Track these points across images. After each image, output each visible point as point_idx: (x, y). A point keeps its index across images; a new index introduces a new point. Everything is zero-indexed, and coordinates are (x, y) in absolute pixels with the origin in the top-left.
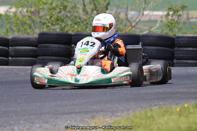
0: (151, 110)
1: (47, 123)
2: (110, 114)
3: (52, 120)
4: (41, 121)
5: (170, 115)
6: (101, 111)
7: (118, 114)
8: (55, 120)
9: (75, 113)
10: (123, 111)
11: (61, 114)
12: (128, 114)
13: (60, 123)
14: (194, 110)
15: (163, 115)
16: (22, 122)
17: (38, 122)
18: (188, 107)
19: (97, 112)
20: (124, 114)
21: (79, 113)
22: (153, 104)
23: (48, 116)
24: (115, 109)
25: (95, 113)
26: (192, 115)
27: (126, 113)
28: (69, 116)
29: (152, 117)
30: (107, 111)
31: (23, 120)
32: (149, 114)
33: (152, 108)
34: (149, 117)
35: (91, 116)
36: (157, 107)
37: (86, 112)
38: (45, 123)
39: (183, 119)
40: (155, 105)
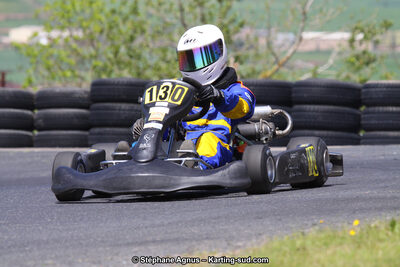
0: (303, 234)
1: (100, 262)
2: (224, 244)
3: (109, 258)
4: (87, 260)
5: (341, 244)
6: (207, 238)
7: (240, 244)
8: (115, 257)
9: (154, 241)
10: (249, 238)
11: (128, 244)
12: (259, 244)
13: (124, 262)
14: (387, 235)
15: (326, 244)
16: (50, 262)
17: (80, 261)
18: (376, 227)
19: (199, 239)
20: (249, 244)
21: (162, 241)
22: (310, 223)
23: (101, 249)
24: (234, 233)
25: (194, 243)
26: (381, 245)
27: (254, 241)
28: (143, 248)
29: (304, 249)
30: (219, 238)
31: (51, 258)
32: (299, 243)
33: (306, 231)
34: (298, 249)
35: (186, 247)
36: (317, 228)
37: (177, 241)
38: (94, 263)
39: (364, 253)
40: (315, 225)
